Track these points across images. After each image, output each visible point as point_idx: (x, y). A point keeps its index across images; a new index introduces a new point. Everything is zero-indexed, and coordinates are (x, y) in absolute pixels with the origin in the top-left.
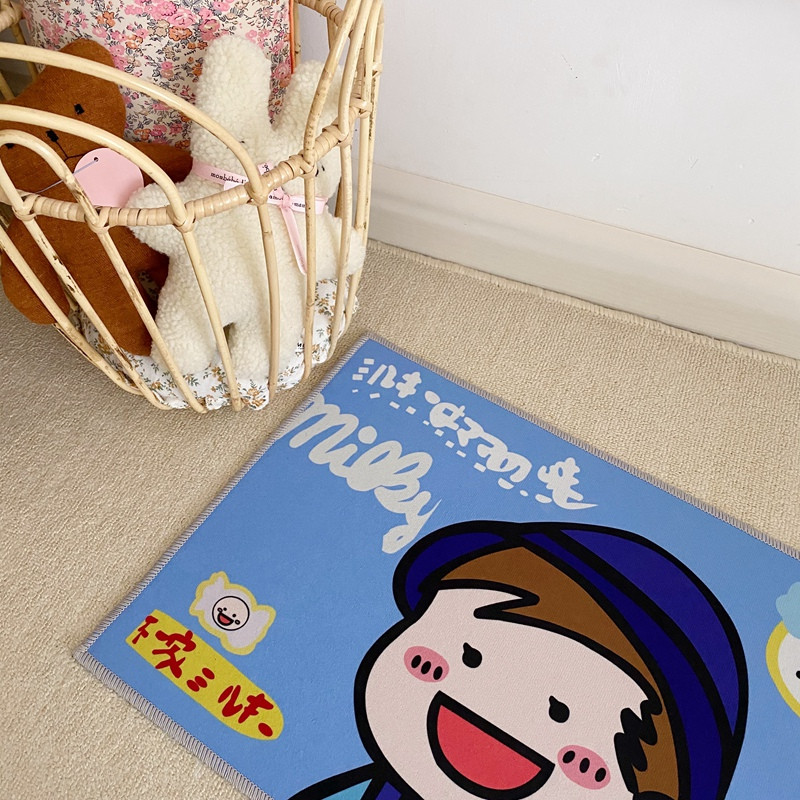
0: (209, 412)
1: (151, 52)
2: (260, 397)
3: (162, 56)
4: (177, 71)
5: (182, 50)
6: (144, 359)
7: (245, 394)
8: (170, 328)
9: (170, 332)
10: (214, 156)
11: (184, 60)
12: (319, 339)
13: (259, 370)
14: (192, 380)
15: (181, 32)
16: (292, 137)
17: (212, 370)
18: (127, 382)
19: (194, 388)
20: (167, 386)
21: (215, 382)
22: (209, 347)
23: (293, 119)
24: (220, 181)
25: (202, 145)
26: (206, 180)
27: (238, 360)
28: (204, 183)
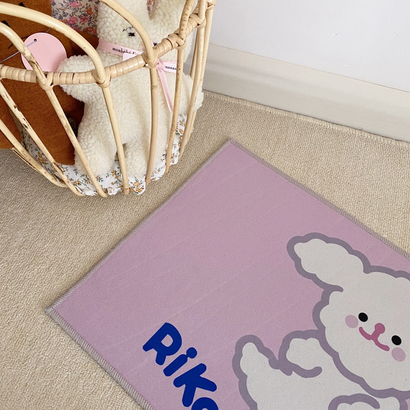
0: (109, 196)
2: (141, 186)
6: (69, 167)
7: (132, 185)
8: (87, 148)
9: (87, 151)
10: (114, 36)
12: (175, 151)
13: (141, 171)
14: (99, 179)
16: (162, 24)
17: (112, 172)
18: (58, 181)
19: (101, 183)
20: (84, 183)
21: (114, 179)
22: (111, 159)
23: (163, 12)
24: (120, 54)
25: (106, 29)
26: (109, 53)
27: (128, 166)
28: (108, 54)
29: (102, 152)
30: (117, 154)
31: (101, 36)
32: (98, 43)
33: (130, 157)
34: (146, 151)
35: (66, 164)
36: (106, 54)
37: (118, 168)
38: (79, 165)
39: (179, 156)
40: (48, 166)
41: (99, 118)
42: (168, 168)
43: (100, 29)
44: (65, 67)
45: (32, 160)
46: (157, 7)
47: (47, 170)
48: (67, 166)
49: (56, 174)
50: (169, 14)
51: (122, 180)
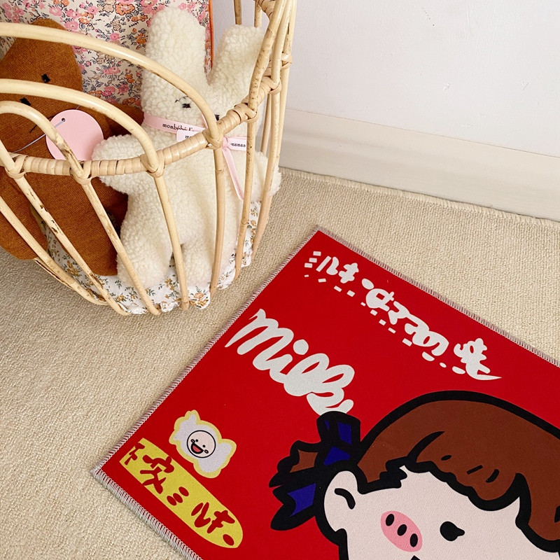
0: (162, 313)
1: (101, 26)
2: (204, 298)
3: (110, 29)
4: (123, 41)
5: (127, 23)
6: (109, 278)
7: (192, 297)
8: (134, 253)
9: (133, 256)
10: (165, 109)
11: (128, 31)
12: (247, 249)
13: (204, 279)
14: (150, 292)
15: (126, 7)
16: (225, 90)
17: (166, 282)
18: (95, 297)
19: (152, 297)
20: (130, 298)
21: (168, 291)
22: (164, 265)
23: (225, 74)
24: (172, 131)
25: (154, 101)
26: (159, 130)
27: (187, 272)
28: (157, 133)
29: (153, 257)
30: (173, 257)
31: (146, 109)
32: (143, 118)
33: (189, 261)
34: (210, 252)
35: (106, 275)
36: (155, 132)
37: (174, 276)
38: (124, 275)
39: (252, 255)
40: (80, 279)
41: (148, 214)
42: (238, 272)
43: (145, 101)
44: (102, 151)
45: (61, 271)
46: (217, 69)
47: (81, 283)
48: (107, 277)
49: (92, 288)
50: (233, 77)
51: (179, 291)
